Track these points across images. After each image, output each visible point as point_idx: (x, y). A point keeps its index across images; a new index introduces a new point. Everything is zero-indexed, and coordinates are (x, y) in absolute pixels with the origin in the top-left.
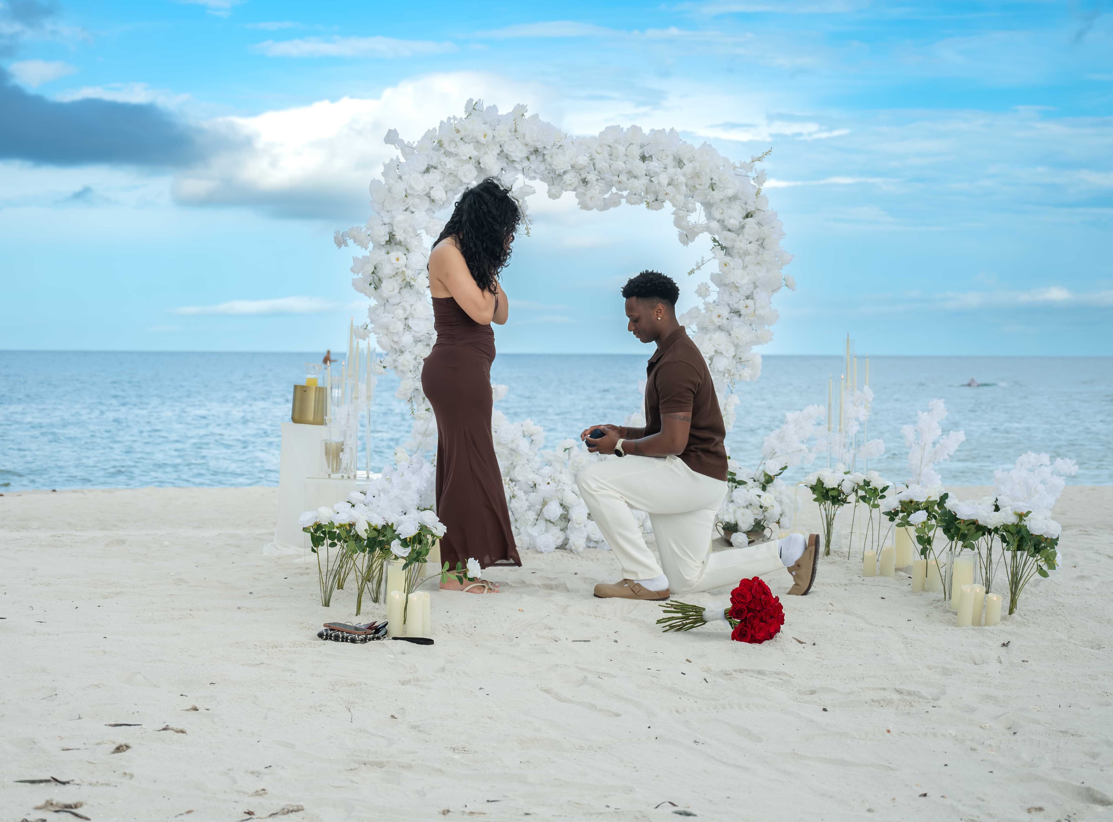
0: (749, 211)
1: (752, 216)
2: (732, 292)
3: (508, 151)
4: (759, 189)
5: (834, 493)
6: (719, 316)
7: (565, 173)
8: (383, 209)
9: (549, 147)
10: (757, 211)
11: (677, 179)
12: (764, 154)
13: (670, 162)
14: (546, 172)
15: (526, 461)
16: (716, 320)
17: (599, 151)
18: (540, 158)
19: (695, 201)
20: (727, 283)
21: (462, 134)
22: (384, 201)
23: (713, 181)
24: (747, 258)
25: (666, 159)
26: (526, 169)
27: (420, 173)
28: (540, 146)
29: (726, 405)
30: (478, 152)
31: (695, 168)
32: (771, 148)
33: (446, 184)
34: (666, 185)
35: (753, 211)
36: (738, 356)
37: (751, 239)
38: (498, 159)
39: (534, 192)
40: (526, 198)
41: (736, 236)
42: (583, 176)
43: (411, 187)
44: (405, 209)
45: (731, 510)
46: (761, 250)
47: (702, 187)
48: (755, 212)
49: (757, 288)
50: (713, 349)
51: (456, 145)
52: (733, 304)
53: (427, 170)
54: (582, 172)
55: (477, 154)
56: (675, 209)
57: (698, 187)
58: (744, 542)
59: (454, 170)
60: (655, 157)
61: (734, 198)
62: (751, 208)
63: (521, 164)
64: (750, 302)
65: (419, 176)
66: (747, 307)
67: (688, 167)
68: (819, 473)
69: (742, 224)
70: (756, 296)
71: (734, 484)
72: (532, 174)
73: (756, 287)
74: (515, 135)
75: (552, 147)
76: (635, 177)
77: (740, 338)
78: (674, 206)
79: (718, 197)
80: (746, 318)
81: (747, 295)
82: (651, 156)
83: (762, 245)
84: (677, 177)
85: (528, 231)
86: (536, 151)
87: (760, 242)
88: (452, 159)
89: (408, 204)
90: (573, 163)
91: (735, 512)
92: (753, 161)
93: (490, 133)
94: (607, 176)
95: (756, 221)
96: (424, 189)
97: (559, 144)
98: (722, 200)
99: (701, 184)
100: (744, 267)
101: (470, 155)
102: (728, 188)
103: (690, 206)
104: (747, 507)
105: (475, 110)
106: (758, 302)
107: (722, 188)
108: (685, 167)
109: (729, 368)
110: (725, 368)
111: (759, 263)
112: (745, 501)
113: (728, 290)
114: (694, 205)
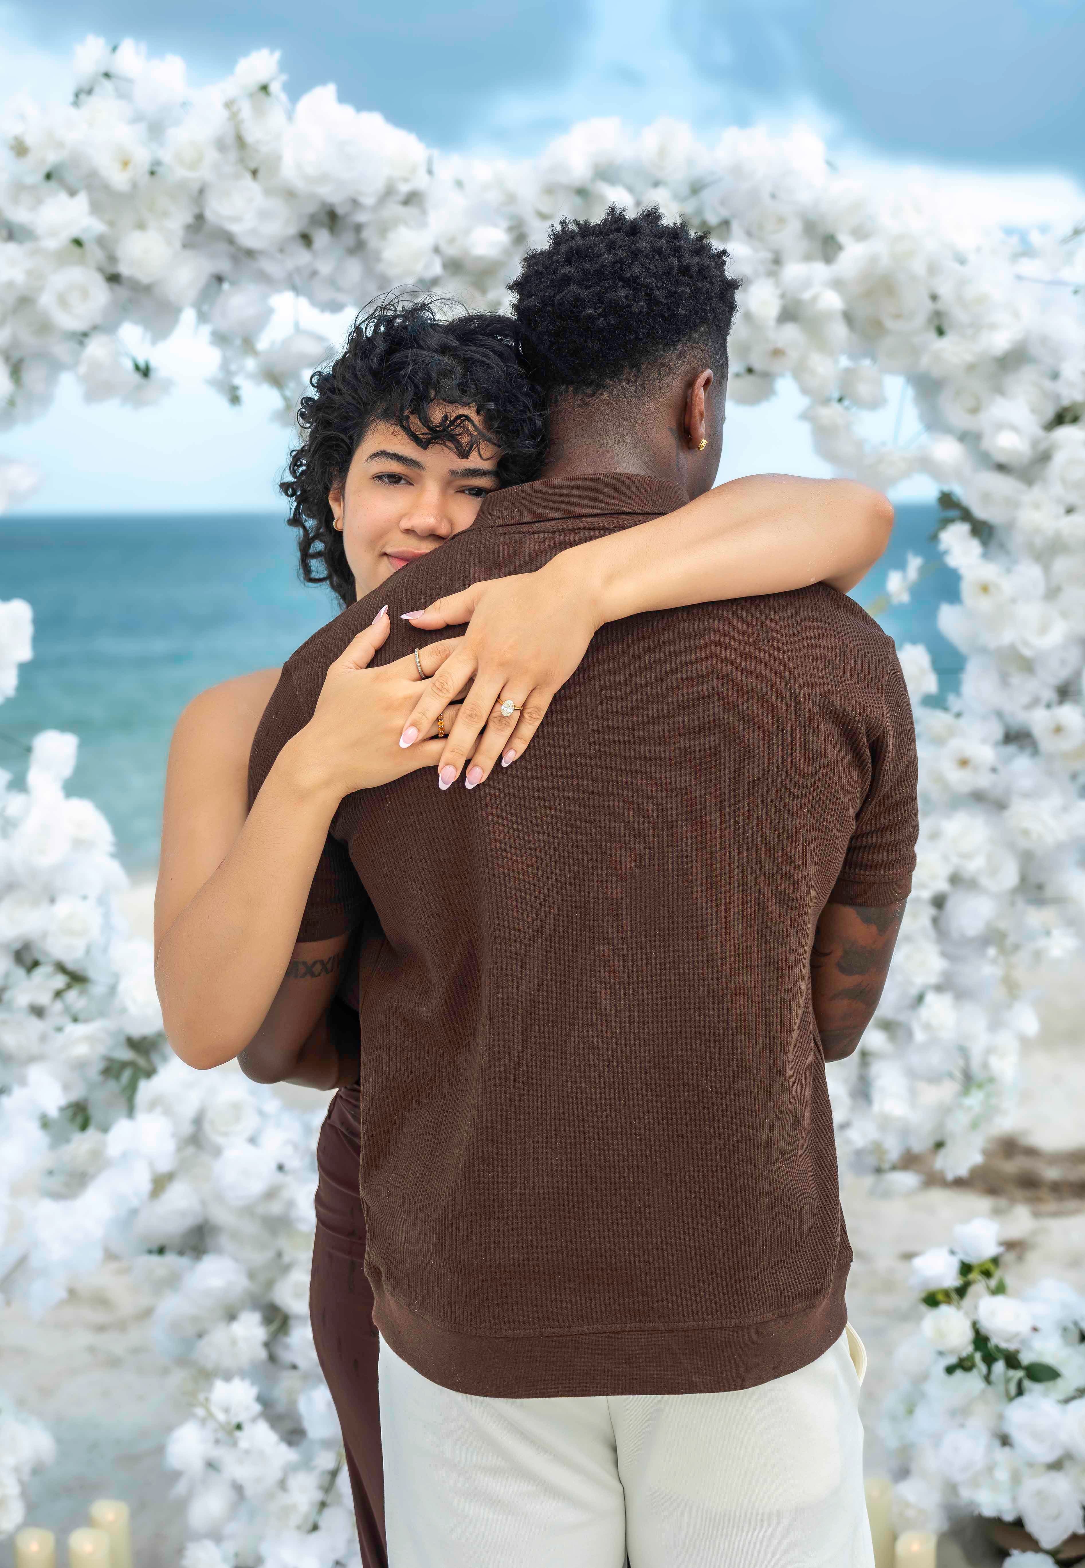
0: (1066, 402)
1: (1075, 420)
2: (1008, 675)
3: (217, 213)
6: (964, 763)
9: (368, 201)
11: (815, 298)
13: (790, 238)
16: (953, 774)
18: (349, 239)
19: (879, 369)
20: (990, 647)
23: (937, 305)
24: (1061, 565)
25: (776, 231)
26: (300, 275)
28: (334, 196)
29: (988, 1052)
30: (107, 223)
33: (14, 337)
34: (772, 323)
36: (1033, 881)
37: (1072, 497)
38: (186, 245)
41: (1020, 485)
45: (1002, 1475)
47: (901, 325)
50: (948, 873)
51: (36, 200)
52: (1011, 714)
55: (102, 227)
56: (807, 401)
57: (889, 324)
59: (28, 288)
60: (741, 225)
62: (1073, 395)
63: (282, 261)
64: (1068, 714)
66: (1057, 728)
67: (852, 256)
69: (1043, 446)
72: (327, 295)
74: (240, 162)
75: (383, 199)
77: (1034, 836)
78: (805, 391)
79: (957, 359)
80: (1057, 764)
81: (1059, 683)
82: (727, 222)
84: (812, 292)
86: (329, 215)
90: (451, 251)
91: (1016, 1479)
93: (142, 154)
98: (971, 368)
99: (898, 316)
100: (1052, 593)
101: (75, 231)
102: (993, 327)
103: (864, 390)
104: (1056, 1466)
105: (107, 75)
107: (970, 324)
108: (842, 256)
109: (1001, 926)
110: (987, 925)
112: (1052, 1446)
113: (998, 669)
114: (878, 382)
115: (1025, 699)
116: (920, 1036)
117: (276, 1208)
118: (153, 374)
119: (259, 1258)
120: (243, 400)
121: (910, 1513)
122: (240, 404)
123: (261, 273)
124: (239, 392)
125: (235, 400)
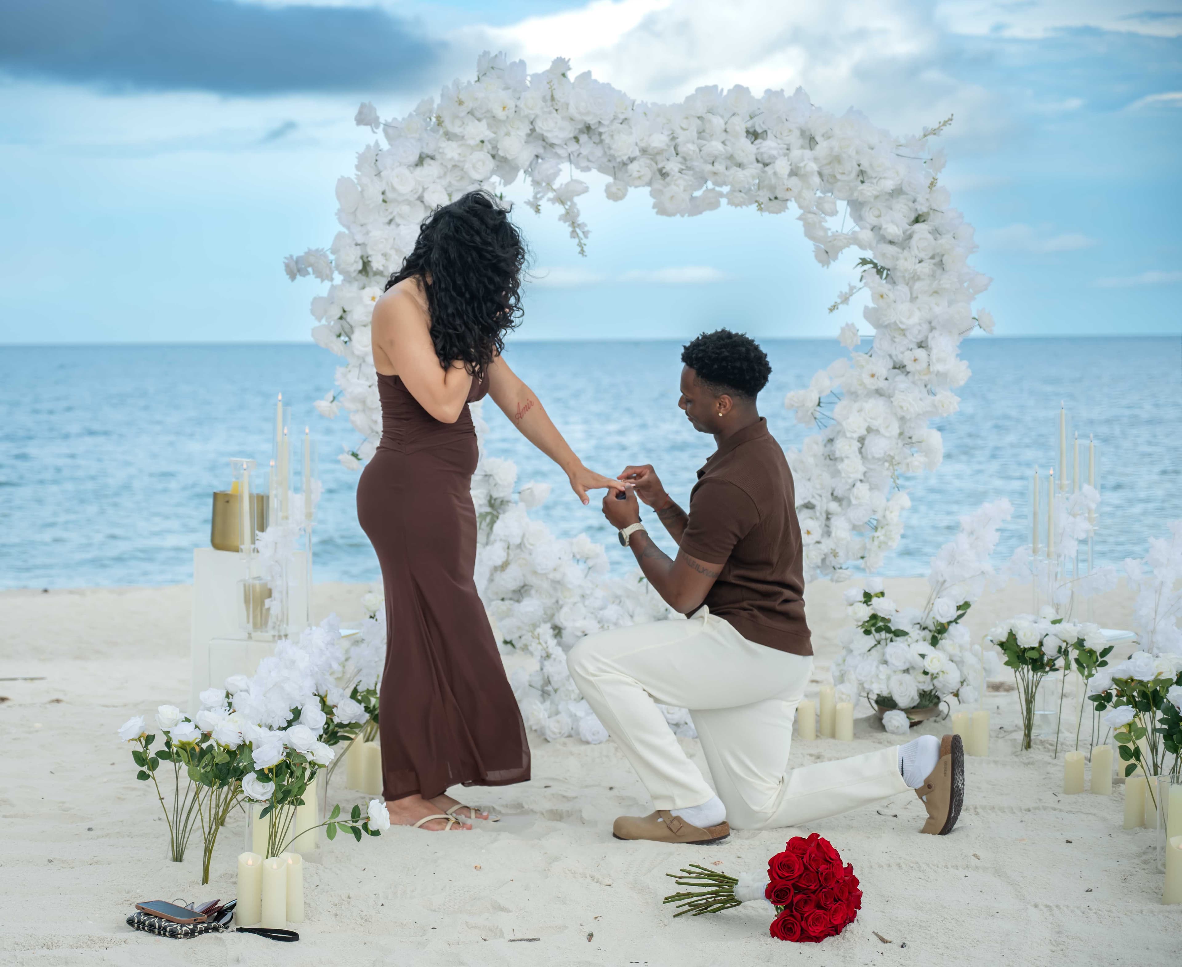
0: (919, 212)
1: (923, 221)
2: (895, 337)
3: (541, 128)
4: (934, 178)
5: (1034, 655)
6: (873, 376)
7: (632, 160)
8: (355, 222)
9: (606, 122)
10: (931, 212)
11: (805, 165)
12: (941, 124)
13: (795, 140)
14: (605, 160)
15: (577, 599)
16: (868, 381)
17: (684, 126)
18: (596, 138)
19: (835, 198)
20: (886, 323)
21: (469, 104)
22: (357, 209)
23: (861, 168)
24: (918, 285)
25: (788, 136)
26: (573, 155)
27: (409, 166)
28: (591, 120)
29: (885, 510)
30: (495, 133)
31: (831, 149)
32: (952, 115)
33: (450, 182)
34: (786, 176)
35: (925, 212)
36: (908, 434)
37: (922, 255)
38: (526, 142)
39: (586, 190)
40: (576, 199)
41: (899, 250)
42: (660, 166)
43: (394, 189)
44: (387, 220)
45: (883, 676)
46: (939, 272)
47: (844, 178)
48: (928, 214)
49: (934, 331)
50: (864, 426)
51: (463, 123)
52: (896, 355)
53: (421, 161)
54: (659, 158)
55: (492, 135)
56: (801, 211)
57: (839, 177)
58: (902, 725)
59: (459, 161)
60: (772, 133)
61: (897, 192)
62: (922, 208)
63: (566, 149)
64: (921, 353)
65: (405, 171)
66: (915, 360)
67: (822, 147)
68: (1012, 621)
69: (909, 232)
70: (931, 343)
71: (889, 636)
72: (584, 163)
73: (932, 329)
74: (552, 106)
75: (612, 121)
76: (740, 165)
77: (905, 409)
78: (800, 207)
79: (869, 194)
80: (916, 377)
81: (919, 341)
82: (766, 131)
83: (941, 264)
84: (804, 163)
85: (582, 248)
86: (588, 128)
87: (937, 259)
88: (453, 144)
89: (391, 213)
90: (643, 145)
91: (889, 678)
92: (925, 136)
93: (511, 104)
94: (695, 164)
95: (930, 228)
96: (414, 191)
97: (622, 117)
98: (877, 197)
99: (843, 173)
100: (913, 299)
101: (481, 137)
102: (885, 178)
103: (827, 207)
104: (907, 671)
105: (492, 68)
106: (934, 353)
107: (876, 178)
108: (818, 147)
109: (892, 454)
110: (885, 453)
111: (936, 292)
112: (905, 663)
113: (889, 334)
114: (834, 204)
115: (902, 349)
116: (854, 501)
117: (558, 576)
118: (504, 199)
119: (549, 602)
120: (541, 211)
121: (844, 697)
122: (539, 213)
123: (556, 154)
124: (539, 208)
125: (538, 211)
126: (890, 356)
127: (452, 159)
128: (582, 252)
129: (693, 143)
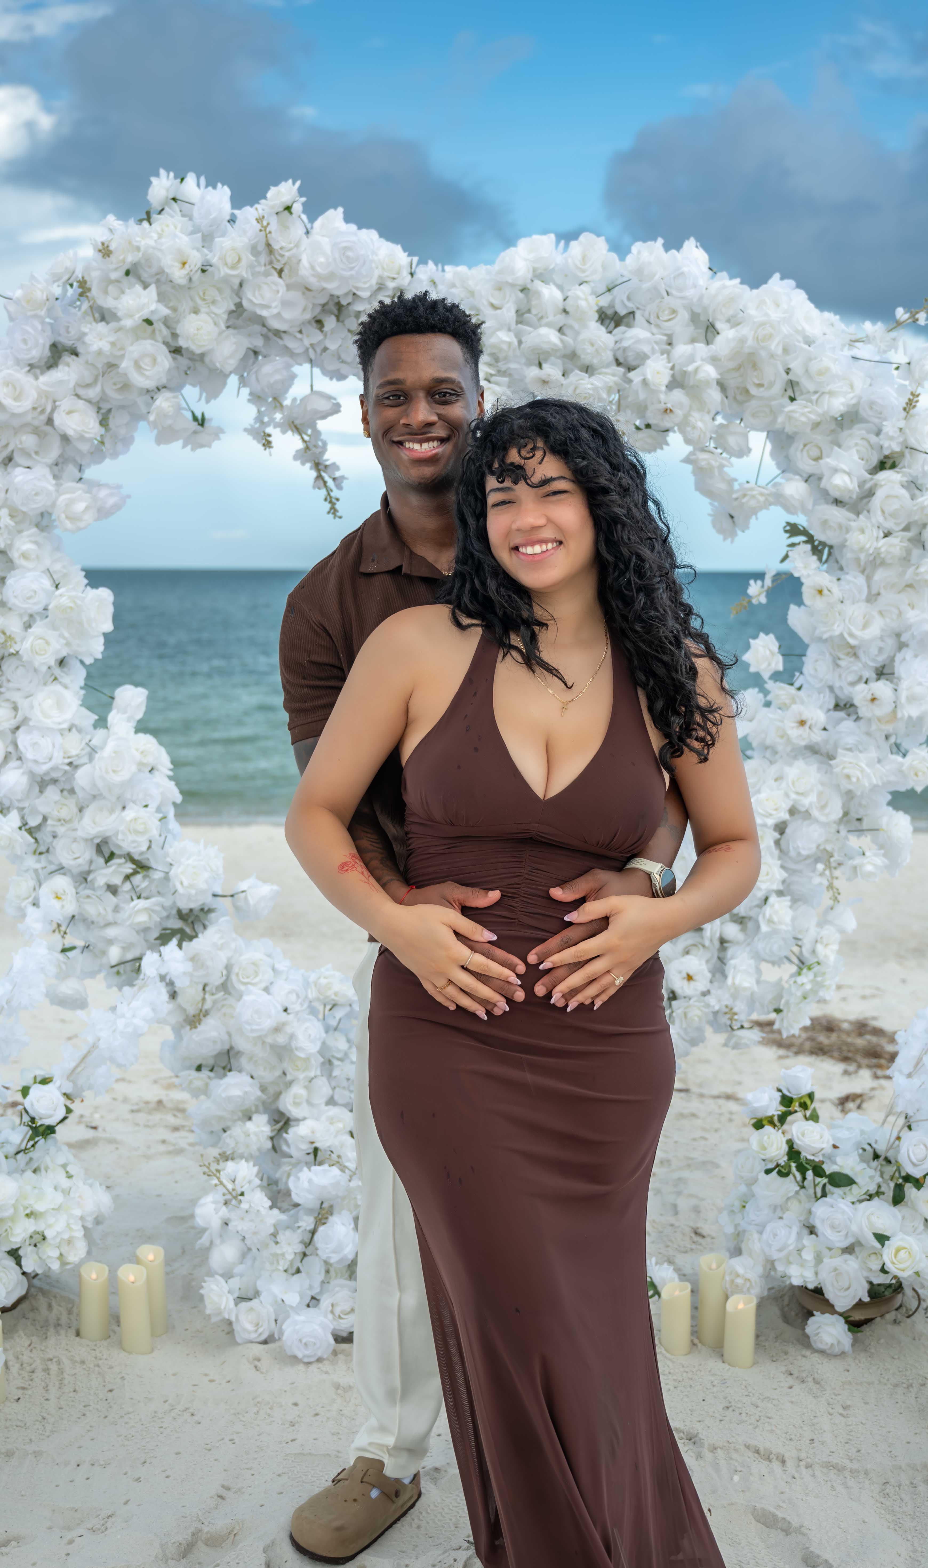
0: (887, 452)
1: (893, 466)
2: (839, 659)
3: (251, 301)
4: (912, 394)
6: (802, 723)
9: (364, 294)
10: (907, 452)
11: (696, 370)
13: (680, 325)
16: (794, 732)
19: (746, 427)
20: (825, 636)
23: (791, 377)
24: (880, 575)
25: (670, 320)
26: (315, 351)
27: (31, 367)
28: (338, 290)
29: (816, 941)
30: (170, 307)
31: (741, 342)
34: (663, 388)
35: (897, 453)
36: (854, 815)
37: (889, 525)
38: (229, 327)
39: (335, 409)
40: (321, 425)
41: (852, 516)
45: (808, 1256)
46: (916, 552)
47: (762, 392)
48: (902, 454)
49: (904, 650)
50: (786, 805)
51: (118, 290)
52: (841, 688)
53: (54, 357)
56: (690, 448)
57: (753, 391)
58: (839, 1342)
59: (112, 356)
60: (643, 315)
61: (850, 418)
62: (892, 446)
63: (301, 340)
64: (882, 688)
65: (26, 376)
66: (873, 699)
67: (726, 339)
69: (868, 486)
70: (900, 669)
71: (820, 1181)
72: (333, 366)
73: (901, 646)
74: (271, 263)
75: (375, 294)
76: (588, 369)
77: (854, 780)
78: (688, 441)
79: (803, 419)
80: (874, 727)
81: (878, 665)
82: (633, 313)
83: (920, 540)
84: (695, 365)
85: (333, 504)
86: (336, 305)
87: (914, 532)
88: (105, 328)
91: (818, 1259)
93: (196, 256)
94: (513, 366)
95: (905, 479)
96: (38, 409)
97: (392, 285)
98: (816, 425)
99: (760, 385)
100: (872, 597)
101: (145, 314)
102: (831, 393)
103: (732, 441)
104: (849, 1250)
105: (175, 199)
106: (904, 685)
107: (816, 392)
108: (719, 339)
109: (829, 848)
110: (818, 847)
111: (909, 586)
112: (847, 1235)
113: (831, 654)
114: (746, 437)
115: (851, 678)
116: (764, 928)
117: (281, 1039)
118: (206, 424)
119: (270, 1076)
120: (273, 444)
121: (739, 1281)
122: (271, 447)
123: (286, 348)
124: (270, 439)
125: (267, 444)
126: (831, 688)
127: (100, 352)
128: (333, 511)
129: (509, 330)
